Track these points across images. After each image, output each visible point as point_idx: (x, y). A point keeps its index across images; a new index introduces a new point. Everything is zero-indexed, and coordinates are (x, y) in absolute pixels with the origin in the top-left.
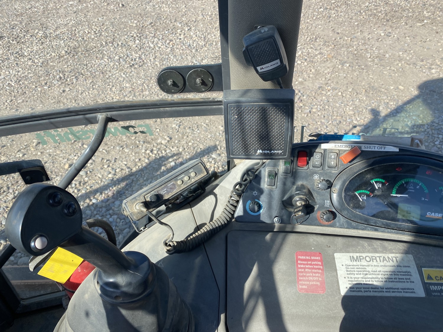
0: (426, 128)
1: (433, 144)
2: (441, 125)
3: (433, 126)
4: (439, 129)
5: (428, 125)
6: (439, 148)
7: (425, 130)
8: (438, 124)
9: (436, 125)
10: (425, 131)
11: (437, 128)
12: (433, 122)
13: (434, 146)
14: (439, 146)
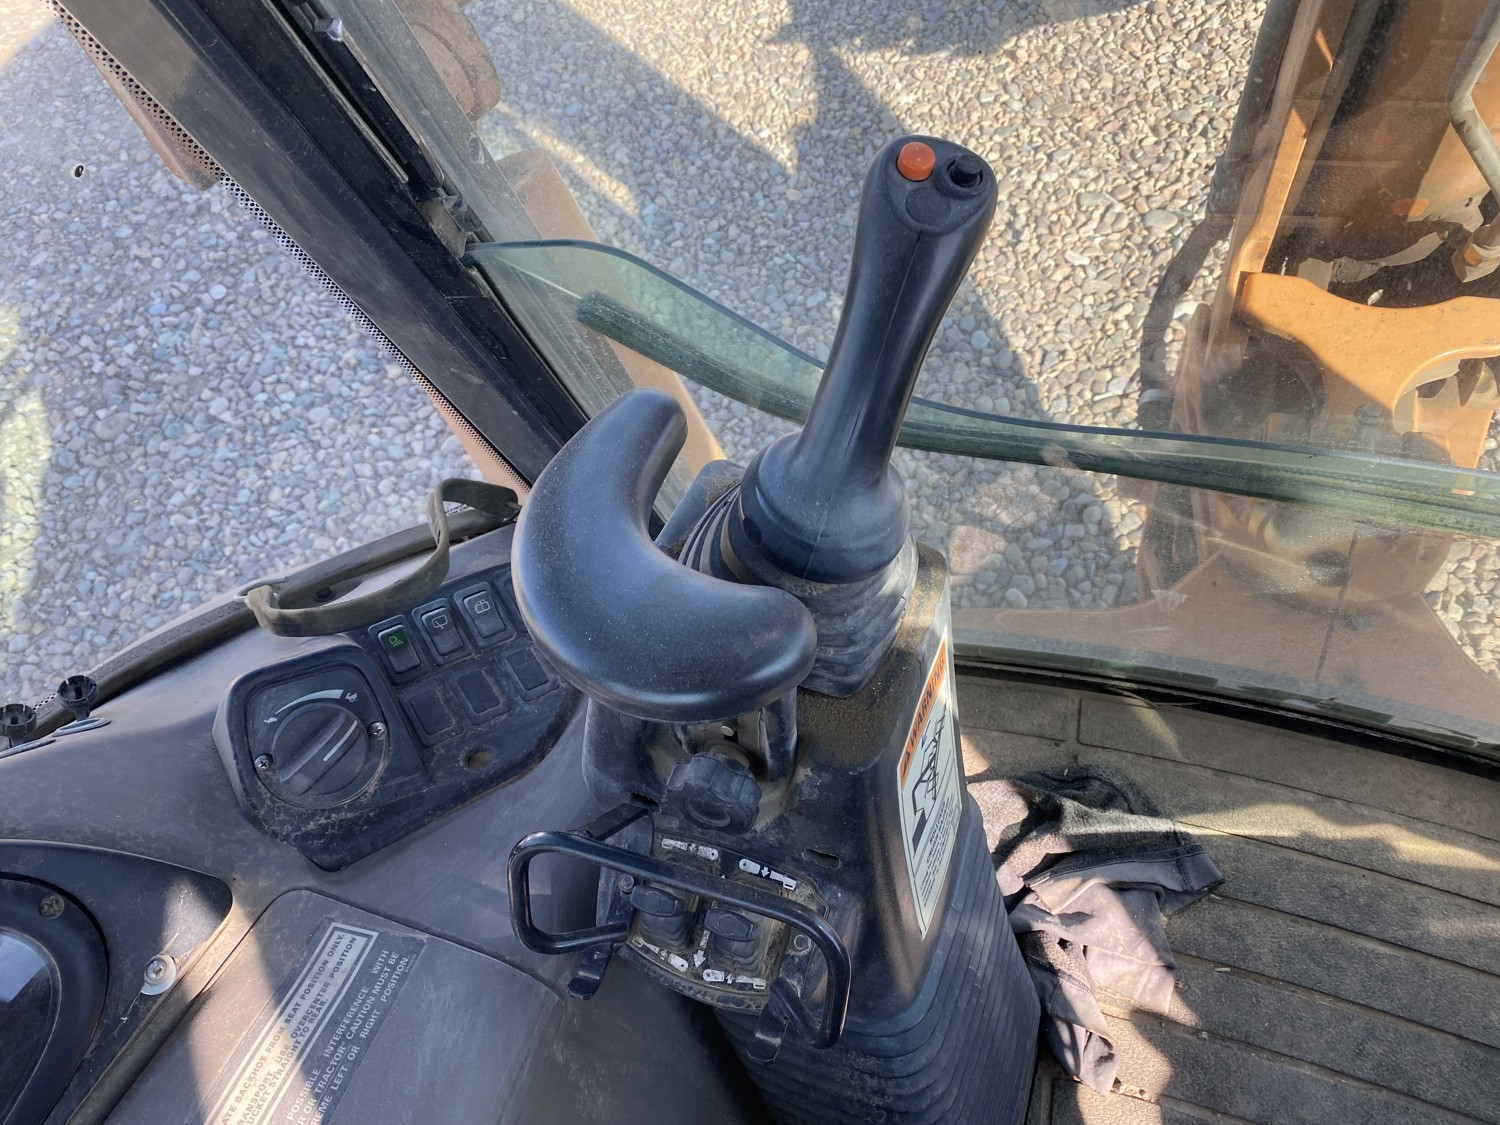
0: (29, 356)
1: (93, 380)
2: (51, 311)
3: (37, 329)
4: (59, 325)
5: (25, 342)
6: (117, 376)
7: (32, 360)
8: (41, 315)
9: (40, 322)
10: (37, 365)
11: (52, 328)
12: (25, 322)
13: (100, 384)
14: (111, 370)
